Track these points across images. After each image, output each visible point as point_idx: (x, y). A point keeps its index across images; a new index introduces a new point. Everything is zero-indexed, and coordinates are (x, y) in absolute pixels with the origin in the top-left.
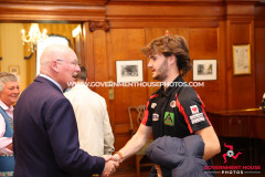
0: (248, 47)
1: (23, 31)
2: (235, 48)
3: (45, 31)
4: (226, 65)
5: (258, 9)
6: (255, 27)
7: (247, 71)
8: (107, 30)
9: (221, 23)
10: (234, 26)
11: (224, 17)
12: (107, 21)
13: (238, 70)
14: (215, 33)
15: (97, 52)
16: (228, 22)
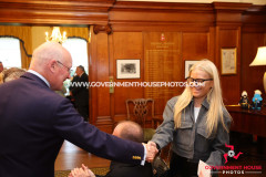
0: (235, 50)
1: (47, 33)
2: (223, 51)
3: (65, 33)
5: (245, 17)
6: (242, 32)
7: (234, 71)
8: (109, 33)
9: (211, 29)
10: (223, 32)
11: (214, 24)
12: (109, 25)
13: (225, 71)
14: (206, 37)
16: (218, 28)
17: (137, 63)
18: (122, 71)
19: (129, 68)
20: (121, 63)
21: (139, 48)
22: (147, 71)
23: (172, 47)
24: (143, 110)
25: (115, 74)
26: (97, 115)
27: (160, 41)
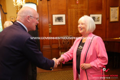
0: (118, 8)
1: (14, 1)
2: (111, 8)
3: (24, 0)
4: (106, 17)
7: (117, 20)
13: (112, 20)
15: (44, 10)
17: (64, 16)
18: (56, 21)
19: (59, 19)
20: (55, 16)
21: (64, 8)
22: (69, 20)
23: (82, 7)
24: (68, 42)
25: (52, 22)
26: (43, 45)
27: (76, 4)
